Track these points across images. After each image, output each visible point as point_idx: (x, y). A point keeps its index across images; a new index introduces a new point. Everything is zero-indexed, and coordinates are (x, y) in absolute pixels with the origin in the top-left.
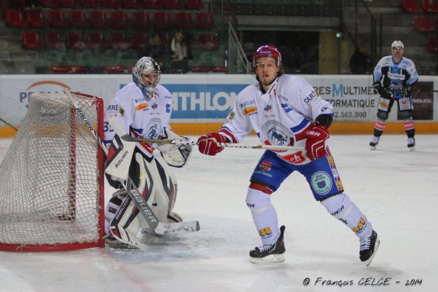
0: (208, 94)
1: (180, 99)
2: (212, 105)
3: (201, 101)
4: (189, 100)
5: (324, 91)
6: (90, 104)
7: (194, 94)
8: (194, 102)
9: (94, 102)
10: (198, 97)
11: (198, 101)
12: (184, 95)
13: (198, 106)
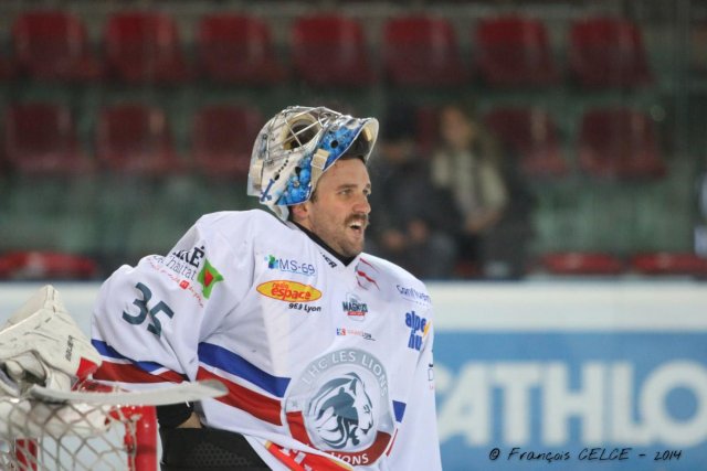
0: (622, 374)
1: (497, 397)
2: (637, 417)
3: (589, 404)
4: (536, 396)
6: (98, 420)
7: (556, 375)
8: (559, 405)
9: (114, 414)
10: (575, 384)
11: (575, 404)
12: (516, 378)
13: (575, 424)
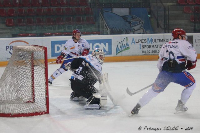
5: (144, 41)
6: (41, 50)
9: (43, 49)
